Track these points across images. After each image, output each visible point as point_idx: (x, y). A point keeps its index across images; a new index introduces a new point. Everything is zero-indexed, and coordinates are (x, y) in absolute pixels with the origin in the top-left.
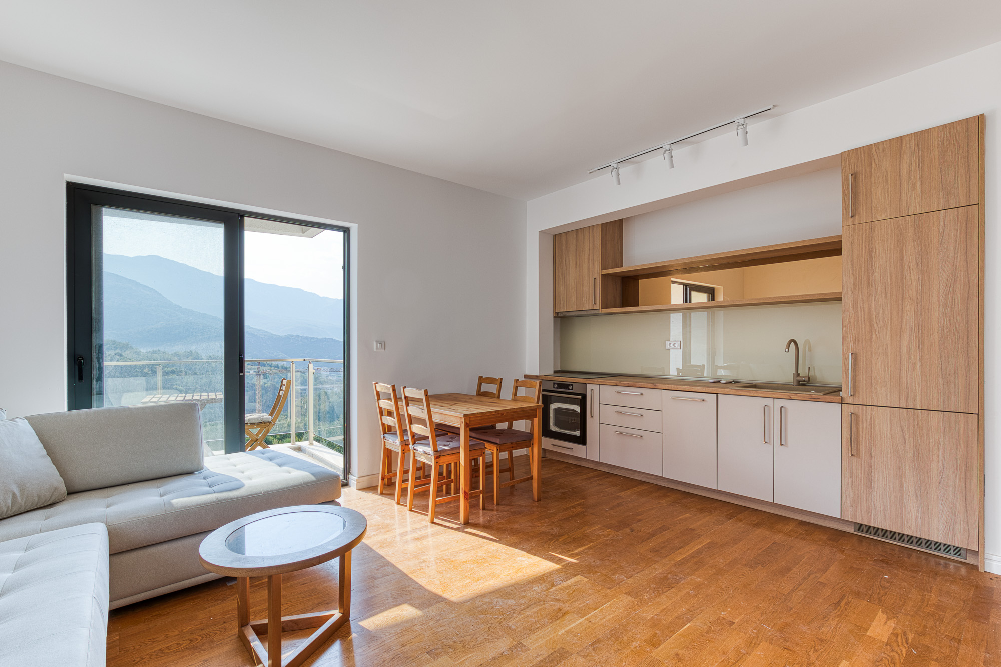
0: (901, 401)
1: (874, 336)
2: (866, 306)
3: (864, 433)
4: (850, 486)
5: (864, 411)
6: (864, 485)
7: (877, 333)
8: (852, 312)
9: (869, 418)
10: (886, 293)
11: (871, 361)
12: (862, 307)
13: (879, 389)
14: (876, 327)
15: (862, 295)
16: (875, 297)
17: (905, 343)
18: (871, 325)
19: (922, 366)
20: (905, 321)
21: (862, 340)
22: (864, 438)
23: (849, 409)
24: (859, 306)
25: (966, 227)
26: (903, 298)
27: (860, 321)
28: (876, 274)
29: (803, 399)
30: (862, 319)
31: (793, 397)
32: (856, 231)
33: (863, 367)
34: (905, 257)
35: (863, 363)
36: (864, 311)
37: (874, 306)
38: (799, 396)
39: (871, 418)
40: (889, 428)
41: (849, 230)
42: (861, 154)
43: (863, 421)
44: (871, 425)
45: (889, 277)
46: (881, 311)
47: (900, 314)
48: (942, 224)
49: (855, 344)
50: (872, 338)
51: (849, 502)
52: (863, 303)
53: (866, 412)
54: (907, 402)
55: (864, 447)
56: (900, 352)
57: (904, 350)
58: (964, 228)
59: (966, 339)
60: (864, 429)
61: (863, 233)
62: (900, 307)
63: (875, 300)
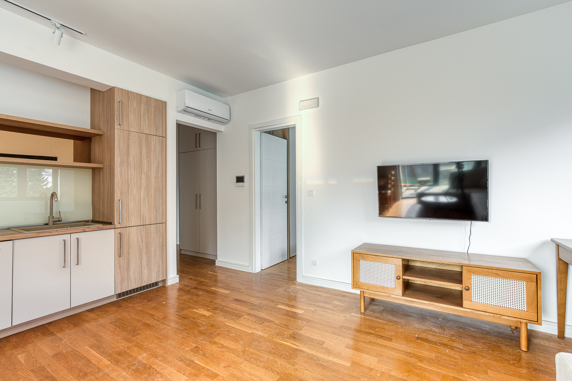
0: (141, 222)
1: (130, 190)
2: (126, 174)
3: (126, 242)
4: (119, 273)
5: (126, 230)
6: (126, 270)
7: (131, 189)
8: (119, 177)
9: (128, 234)
10: (135, 169)
11: (129, 204)
12: (124, 175)
13: (132, 218)
14: (131, 186)
15: (124, 168)
16: (130, 170)
17: (142, 194)
18: (128, 185)
19: (148, 204)
20: (142, 183)
21: (124, 192)
22: (126, 245)
23: (118, 231)
24: (123, 174)
25: (162, 146)
26: (141, 172)
27: (123, 182)
28: (130, 158)
29: (93, 230)
30: (124, 181)
31: (86, 230)
32: (122, 133)
33: (125, 207)
34: (142, 153)
35: (125, 205)
36: (125, 177)
37: (129, 175)
38: (90, 229)
39: (129, 234)
40: (136, 237)
41: (118, 132)
42: (124, 93)
43: (125, 236)
44: (128, 237)
45: (136, 161)
46: (133, 178)
47: (140, 180)
48: (155, 141)
49: (121, 194)
50: (129, 191)
51: (119, 283)
52: (125, 173)
53: (126, 231)
54: (143, 222)
55: (125, 250)
56: (140, 198)
57: (142, 197)
58: (161, 146)
59: (162, 192)
60: (126, 240)
61: (125, 136)
62: (140, 177)
63: (130, 172)
